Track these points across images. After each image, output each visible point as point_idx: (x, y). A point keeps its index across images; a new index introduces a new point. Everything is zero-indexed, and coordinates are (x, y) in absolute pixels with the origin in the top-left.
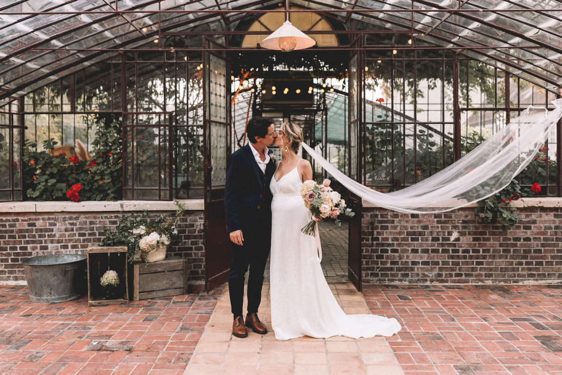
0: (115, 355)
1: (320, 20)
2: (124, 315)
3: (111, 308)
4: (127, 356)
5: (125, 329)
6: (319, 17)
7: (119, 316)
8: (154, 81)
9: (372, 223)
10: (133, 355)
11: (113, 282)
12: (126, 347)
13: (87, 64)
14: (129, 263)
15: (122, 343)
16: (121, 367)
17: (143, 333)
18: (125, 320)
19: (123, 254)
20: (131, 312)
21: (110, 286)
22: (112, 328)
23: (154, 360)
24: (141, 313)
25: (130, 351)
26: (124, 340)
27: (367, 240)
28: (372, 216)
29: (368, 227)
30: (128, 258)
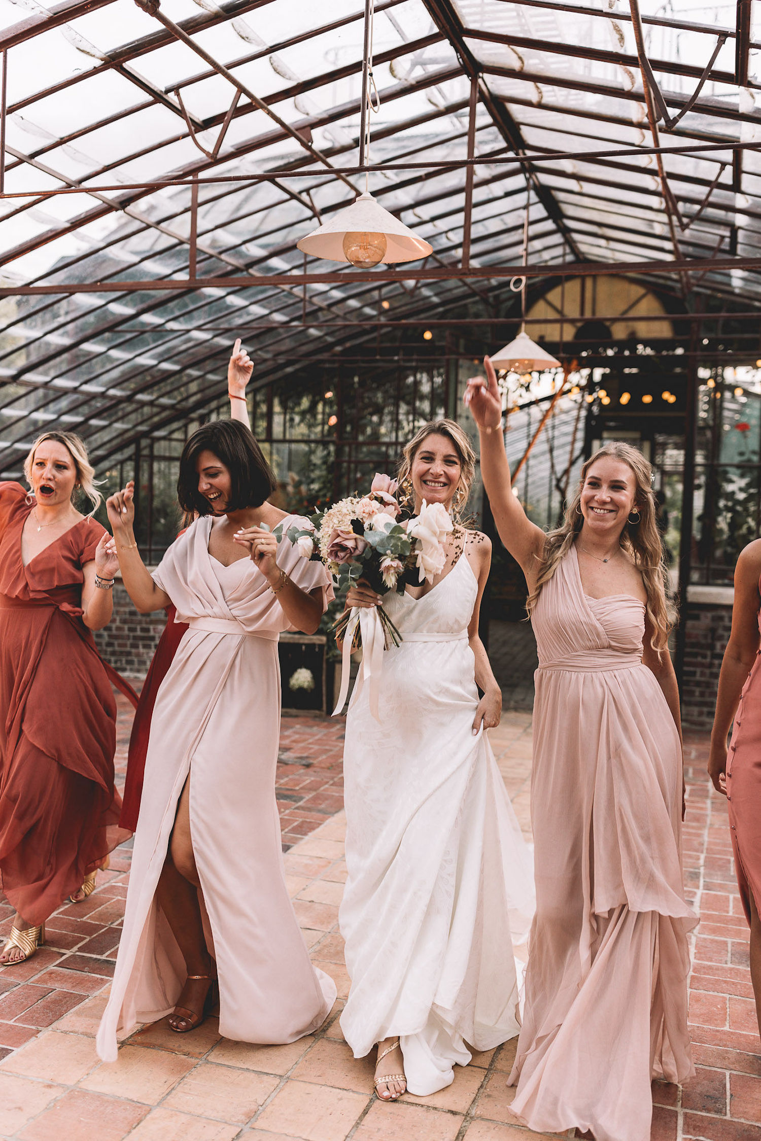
0: (288, 767)
1: (643, 296)
2: (315, 729)
3: (300, 720)
4: (302, 771)
5: (310, 744)
6: (641, 291)
7: (308, 730)
8: (418, 376)
9: (713, 630)
10: (310, 771)
11: (306, 685)
12: (304, 762)
13: (289, 370)
14: (328, 660)
15: (301, 758)
16: (291, 780)
17: (331, 750)
18: (313, 735)
19: (321, 646)
20: (326, 727)
21: (301, 689)
22: (294, 741)
23: (332, 778)
24: (338, 729)
25: (308, 766)
26: (305, 755)
27: (704, 656)
28: (714, 619)
29: (705, 636)
30: (327, 654)
